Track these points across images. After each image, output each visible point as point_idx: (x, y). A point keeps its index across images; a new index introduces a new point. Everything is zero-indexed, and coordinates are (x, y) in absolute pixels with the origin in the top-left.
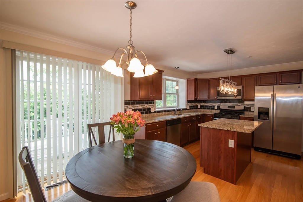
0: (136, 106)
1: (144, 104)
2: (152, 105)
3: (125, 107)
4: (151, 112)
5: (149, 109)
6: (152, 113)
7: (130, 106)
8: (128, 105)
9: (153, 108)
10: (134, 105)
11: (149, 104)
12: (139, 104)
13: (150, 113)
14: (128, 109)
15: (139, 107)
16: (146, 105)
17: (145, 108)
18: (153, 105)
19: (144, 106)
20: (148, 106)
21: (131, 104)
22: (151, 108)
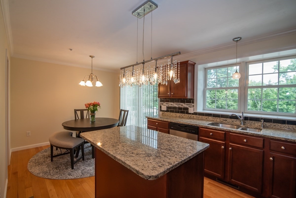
0: (170, 104)
1: (179, 102)
2: (191, 105)
3: (160, 104)
4: (189, 112)
5: (187, 109)
6: (190, 114)
7: (165, 104)
8: (163, 102)
9: (192, 108)
10: (168, 103)
11: (186, 103)
12: (173, 102)
13: (187, 113)
14: (163, 106)
15: (174, 105)
16: (181, 104)
17: (180, 107)
18: (193, 104)
19: (180, 104)
20: (185, 105)
21: (166, 102)
22: (190, 108)
